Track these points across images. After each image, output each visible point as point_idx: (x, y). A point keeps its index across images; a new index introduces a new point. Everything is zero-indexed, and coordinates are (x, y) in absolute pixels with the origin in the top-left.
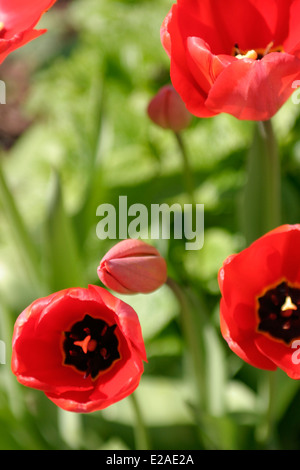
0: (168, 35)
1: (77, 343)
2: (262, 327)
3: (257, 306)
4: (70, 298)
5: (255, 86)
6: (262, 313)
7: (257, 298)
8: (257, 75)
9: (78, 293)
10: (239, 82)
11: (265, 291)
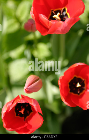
0: (33, 15)
1: (20, 112)
2: (71, 91)
3: (69, 85)
4: (18, 103)
5: (63, 29)
6: (70, 87)
7: (68, 83)
8: (64, 26)
9: (20, 101)
10: (58, 28)
11: (70, 81)
